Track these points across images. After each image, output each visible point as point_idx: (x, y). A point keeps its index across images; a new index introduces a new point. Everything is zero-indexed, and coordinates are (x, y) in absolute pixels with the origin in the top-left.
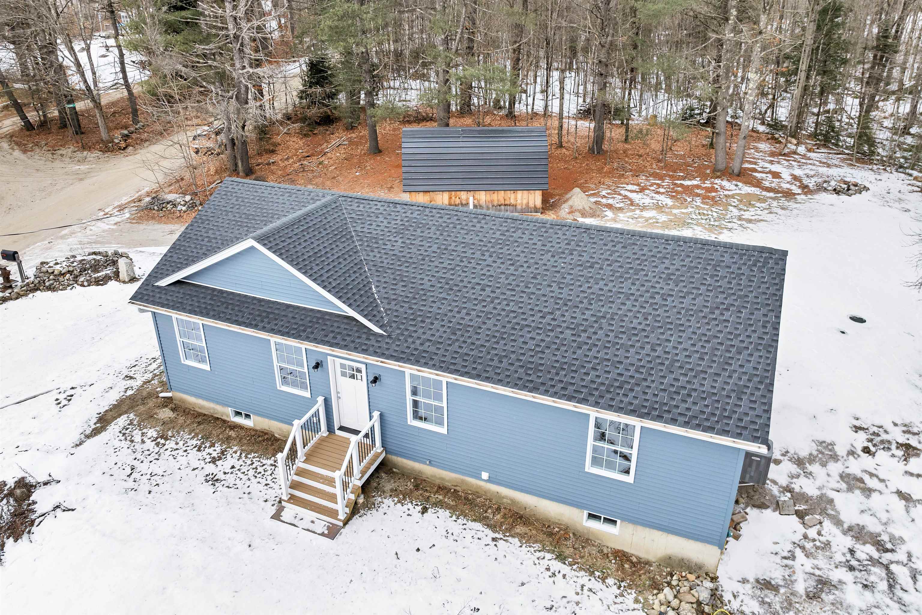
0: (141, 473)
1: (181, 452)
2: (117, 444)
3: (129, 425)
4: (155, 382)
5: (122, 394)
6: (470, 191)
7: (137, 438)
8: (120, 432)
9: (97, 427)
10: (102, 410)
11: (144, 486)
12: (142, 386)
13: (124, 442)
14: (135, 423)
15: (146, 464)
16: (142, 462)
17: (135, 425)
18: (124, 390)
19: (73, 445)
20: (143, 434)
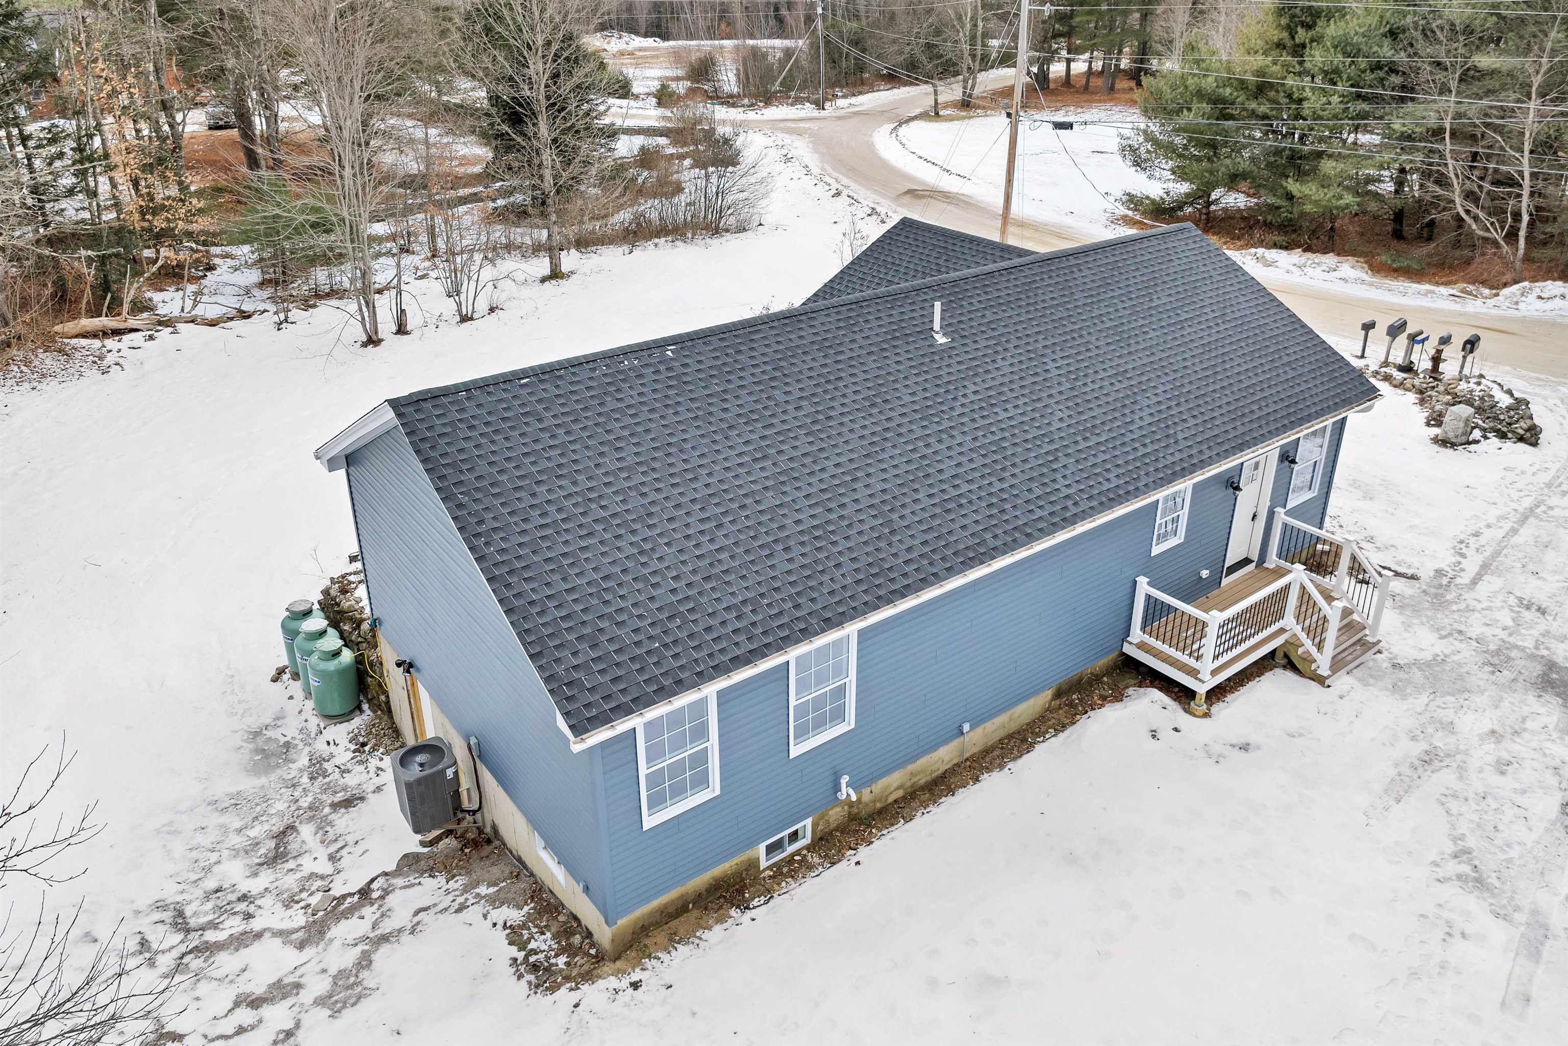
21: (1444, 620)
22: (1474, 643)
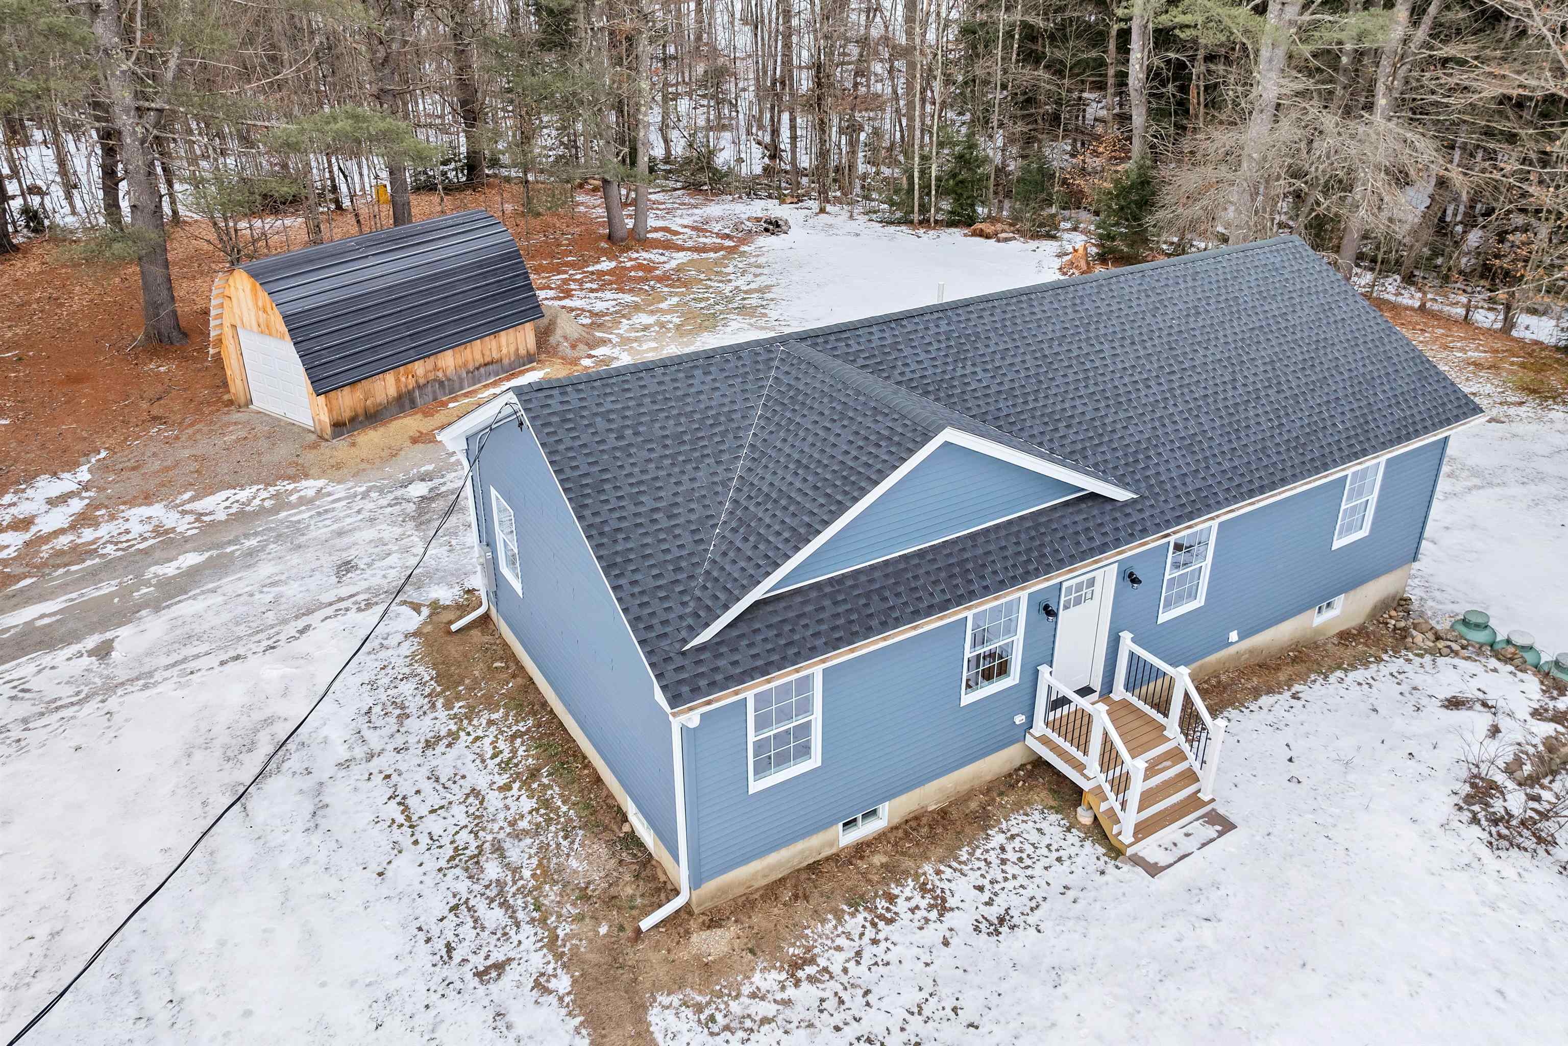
0: (894, 1030)
1: (872, 950)
3: (697, 1011)
4: (566, 927)
5: (550, 999)
6: (428, 356)
7: (761, 1008)
8: (712, 1033)
11: (944, 1033)
12: (559, 955)
13: (754, 1036)
14: (699, 998)
15: (868, 1014)
18: (537, 993)
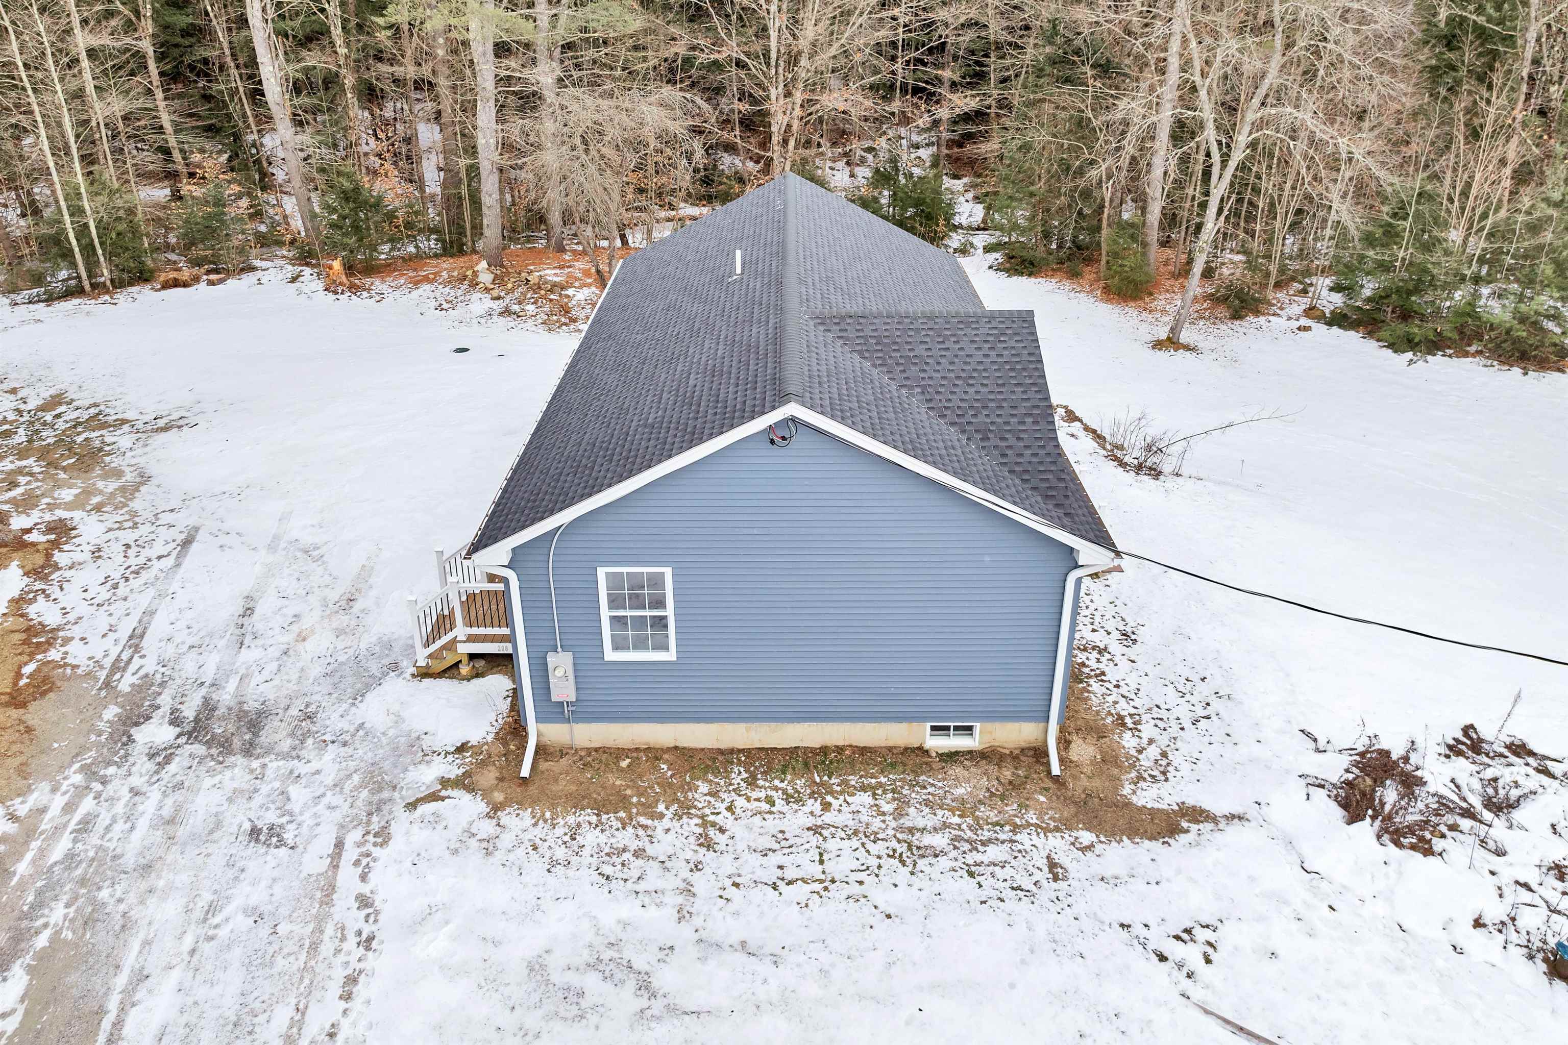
0: (1193, 708)
1: (1124, 690)
2: (1185, 768)
3: (1144, 779)
4: (1031, 817)
5: (1099, 848)
7: (1153, 752)
8: (1167, 780)
9: (1189, 821)
10: (1156, 845)
11: (1203, 691)
12: (1057, 829)
13: (1175, 763)
14: (1134, 774)
15: (1176, 712)
16: (1178, 719)
17: (1138, 771)
18: (1089, 854)
19: (1246, 823)
20: (1140, 752)
21: (363, 752)
22: (328, 737)
